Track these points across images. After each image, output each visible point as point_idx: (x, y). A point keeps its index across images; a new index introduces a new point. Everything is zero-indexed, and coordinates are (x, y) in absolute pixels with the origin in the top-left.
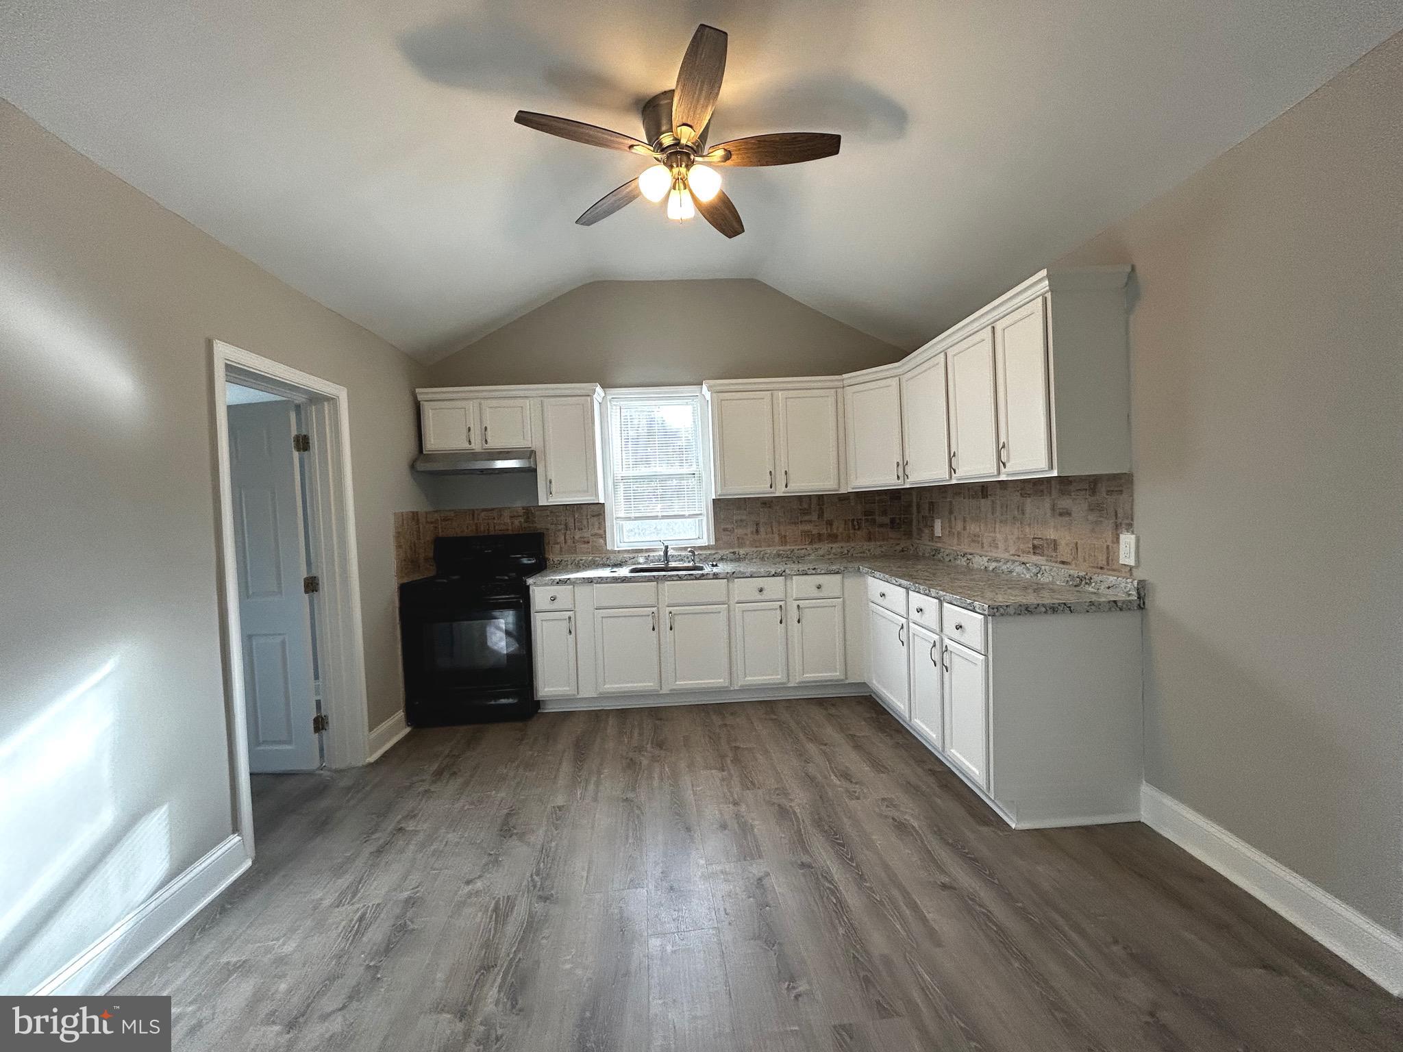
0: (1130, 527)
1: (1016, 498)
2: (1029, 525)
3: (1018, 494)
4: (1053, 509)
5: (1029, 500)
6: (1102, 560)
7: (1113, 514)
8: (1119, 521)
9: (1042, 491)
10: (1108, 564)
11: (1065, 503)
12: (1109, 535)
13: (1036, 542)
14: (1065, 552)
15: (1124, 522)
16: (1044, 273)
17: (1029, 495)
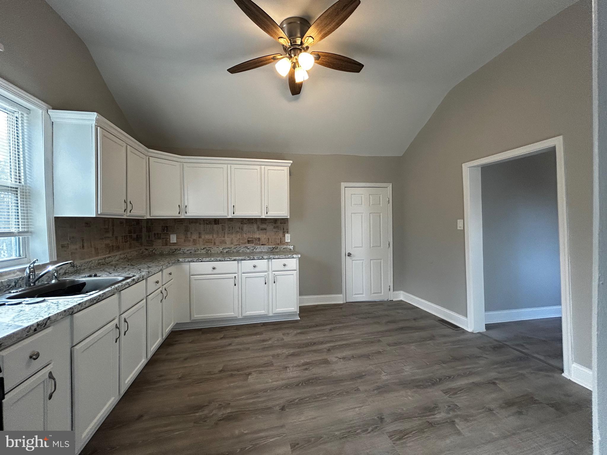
0: (288, 233)
1: (239, 224)
2: (246, 234)
3: (240, 223)
4: (258, 228)
5: (245, 225)
6: (279, 242)
7: (283, 229)
8: (284, 231)
9: (253, 222)
10: (281, 243)
11: (264, 226)
12: (281, 235)
13: (249, 239)
14: (263, 240)
15: (285, 231)
16: (291, 162)
17: (246, 224)
